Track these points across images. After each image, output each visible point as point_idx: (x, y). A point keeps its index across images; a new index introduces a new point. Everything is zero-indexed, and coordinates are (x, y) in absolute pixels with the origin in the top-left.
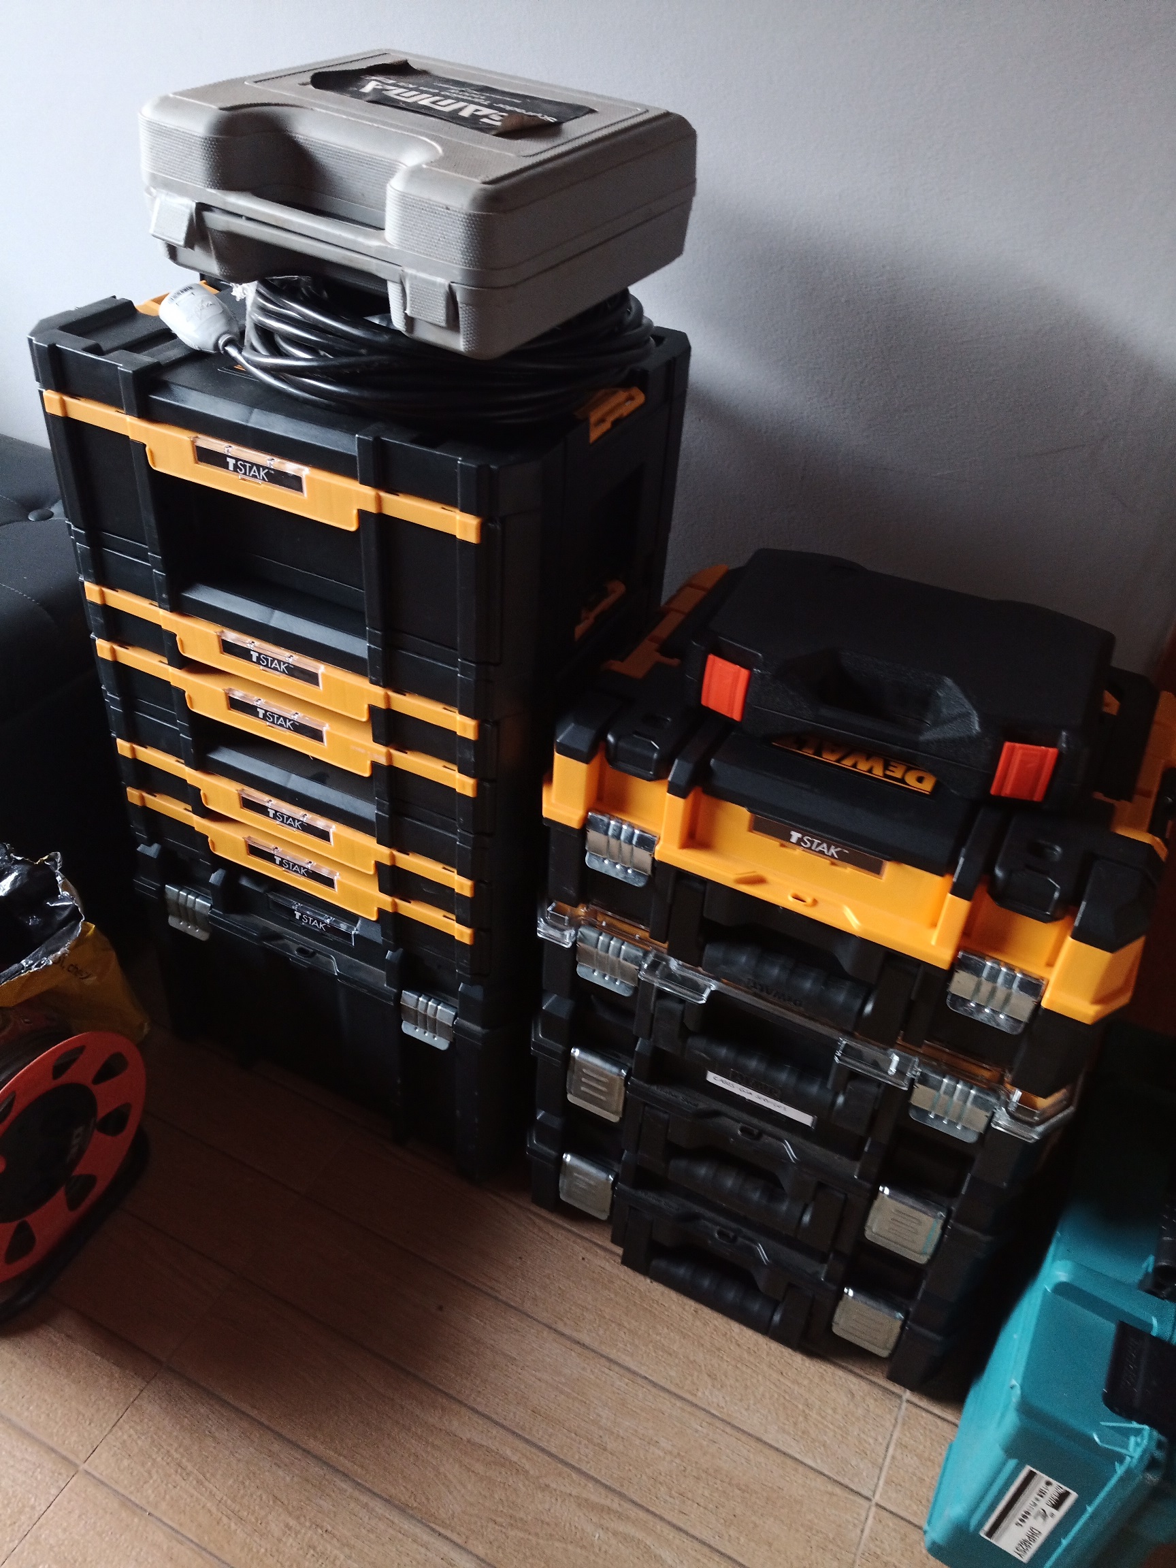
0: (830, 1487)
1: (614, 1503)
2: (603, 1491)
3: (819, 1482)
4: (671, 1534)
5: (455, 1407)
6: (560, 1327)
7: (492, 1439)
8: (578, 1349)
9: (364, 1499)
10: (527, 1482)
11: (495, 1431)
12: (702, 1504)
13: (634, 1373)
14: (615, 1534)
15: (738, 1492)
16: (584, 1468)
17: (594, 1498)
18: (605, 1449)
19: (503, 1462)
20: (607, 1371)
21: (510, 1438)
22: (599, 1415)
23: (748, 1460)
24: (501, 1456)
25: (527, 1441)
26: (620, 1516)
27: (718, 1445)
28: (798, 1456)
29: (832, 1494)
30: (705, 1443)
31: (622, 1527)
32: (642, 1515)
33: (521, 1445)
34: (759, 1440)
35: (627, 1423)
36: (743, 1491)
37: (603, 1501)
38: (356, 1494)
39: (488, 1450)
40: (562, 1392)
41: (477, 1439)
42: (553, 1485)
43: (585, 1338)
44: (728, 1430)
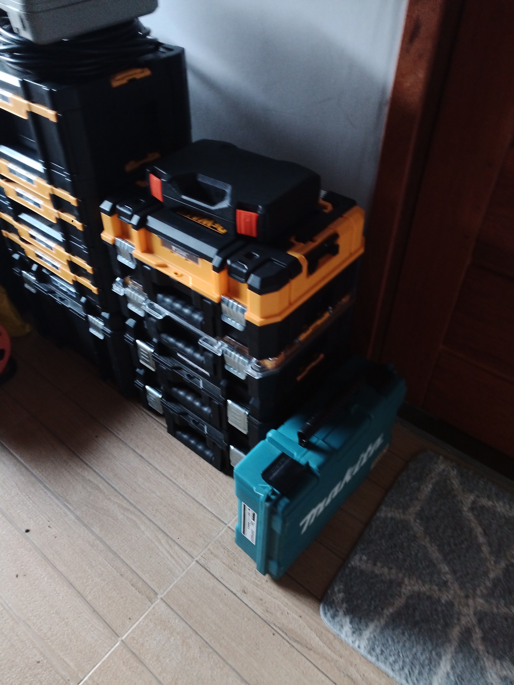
0: (213, 518)
1: (132, 509)
2: (129, 504)
3: (210, 516)
4: (147, 521)
5: (89, 469)
6: (137, 450)
7: (96, 480)
8: (140, 458)
9: (46, 490)
10: (103, 496)
11: (99, 478)
12: (162, 514)
13: (157, 469)
14: (127, 517)
15: (178, 513)
16: (125, 496)
17: (125, 505)
18: (135, 491)
19: (98, 488)
20: (147, 466)
21: (103, 482)
22: (138, 480)
23: (186, 504)
24: (98, 486)
25: (109, 484)
26: (131, 512)
27: (177, 497)
28: (206, 506)
29: (213, 520)
30: (172, 495)
31: (130, 516)
32: (139, 513)
33: (106, 484)
34: (194, 499)
35: (147, 484)
36: (180, 513)
37: (127, 507)
38: (44, 488)
39: (94, 484)
40: (128, 471)
41: (92, 480)
42: (112, 499)
43: (144, 455)
44: (184, 493)
